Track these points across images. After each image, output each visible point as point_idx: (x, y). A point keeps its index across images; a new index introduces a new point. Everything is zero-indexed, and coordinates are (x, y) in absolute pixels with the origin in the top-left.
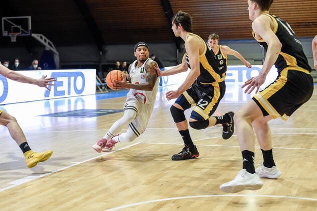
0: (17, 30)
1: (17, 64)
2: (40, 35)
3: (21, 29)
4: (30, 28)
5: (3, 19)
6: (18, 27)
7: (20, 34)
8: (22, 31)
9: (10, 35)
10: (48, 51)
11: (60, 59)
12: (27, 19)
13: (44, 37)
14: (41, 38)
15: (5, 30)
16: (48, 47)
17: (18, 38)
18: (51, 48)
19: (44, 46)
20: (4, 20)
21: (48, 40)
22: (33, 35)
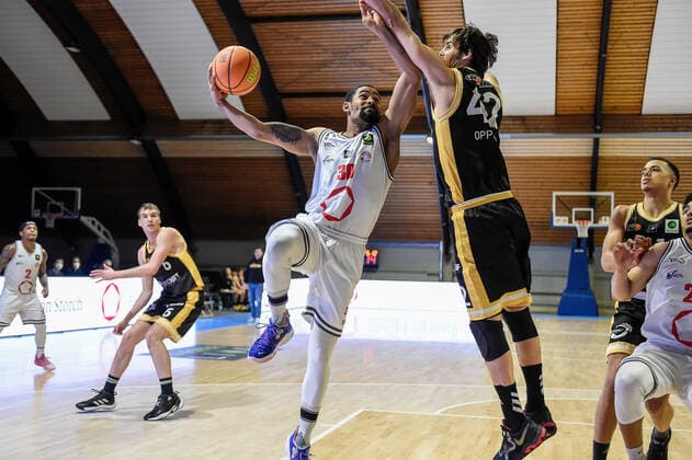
0: (55, 209)
1: (77, 265)
2: (91, 219)
3: (63, 208)
4: (79, 207)
5: (34, 189)
6: (58, 204)
7: (61, 215)
8: (65, 213)
9: (45, 216)
10: (102, 245)
11: (121, 258)
12: (75, 193)
13: (97, 223)
14: (93, 222)
15: (36, 208)
16: (102, 239)
17: (57, 221)
18: (109, 242)
19: (96, 237)
20: (36, 192)
21: (103, 228)
22: (83, 219)
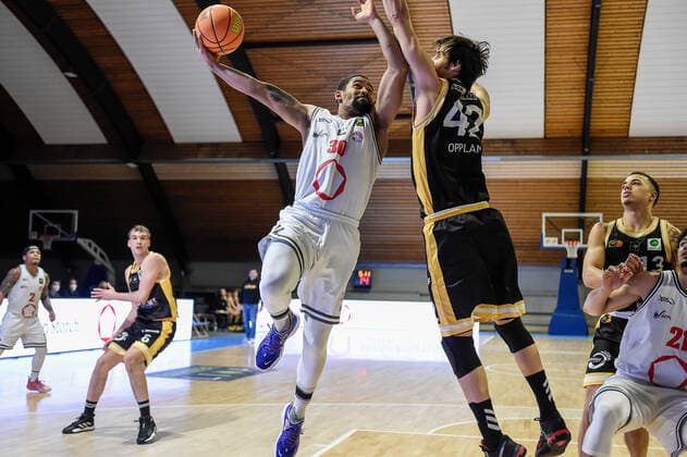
0: (52, 232)
1: (74, 286)
2: (88, 241)
3: (60, 230)
4: (76, 229)
5: (32, 212)
6: (56, 226)
7: (58, 237)
8: (62, 234)
9: (42, 239)
10: (99, 266)
12: (72, 215)
13: (94, 245)
14: (90, 245)
15: (33, 230)
16: (99, 261)
17: (54, 243)
18: (105, 264)
19: (93, 258)
20: (34, 215)
21: (99, 250)
22: (80, 241)
